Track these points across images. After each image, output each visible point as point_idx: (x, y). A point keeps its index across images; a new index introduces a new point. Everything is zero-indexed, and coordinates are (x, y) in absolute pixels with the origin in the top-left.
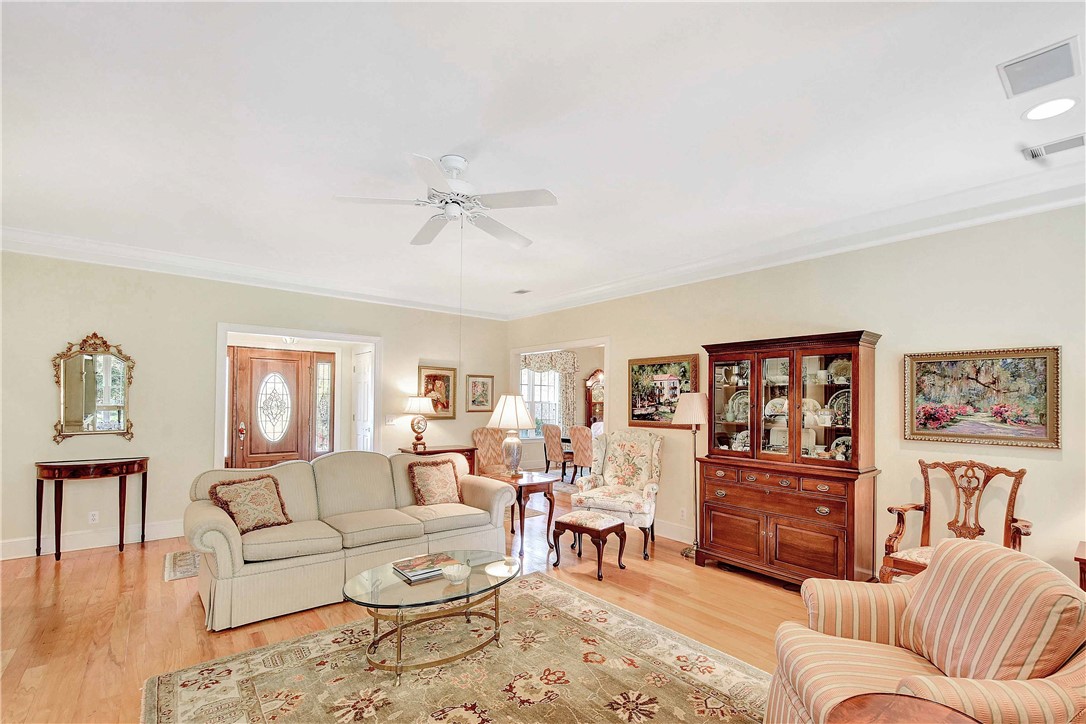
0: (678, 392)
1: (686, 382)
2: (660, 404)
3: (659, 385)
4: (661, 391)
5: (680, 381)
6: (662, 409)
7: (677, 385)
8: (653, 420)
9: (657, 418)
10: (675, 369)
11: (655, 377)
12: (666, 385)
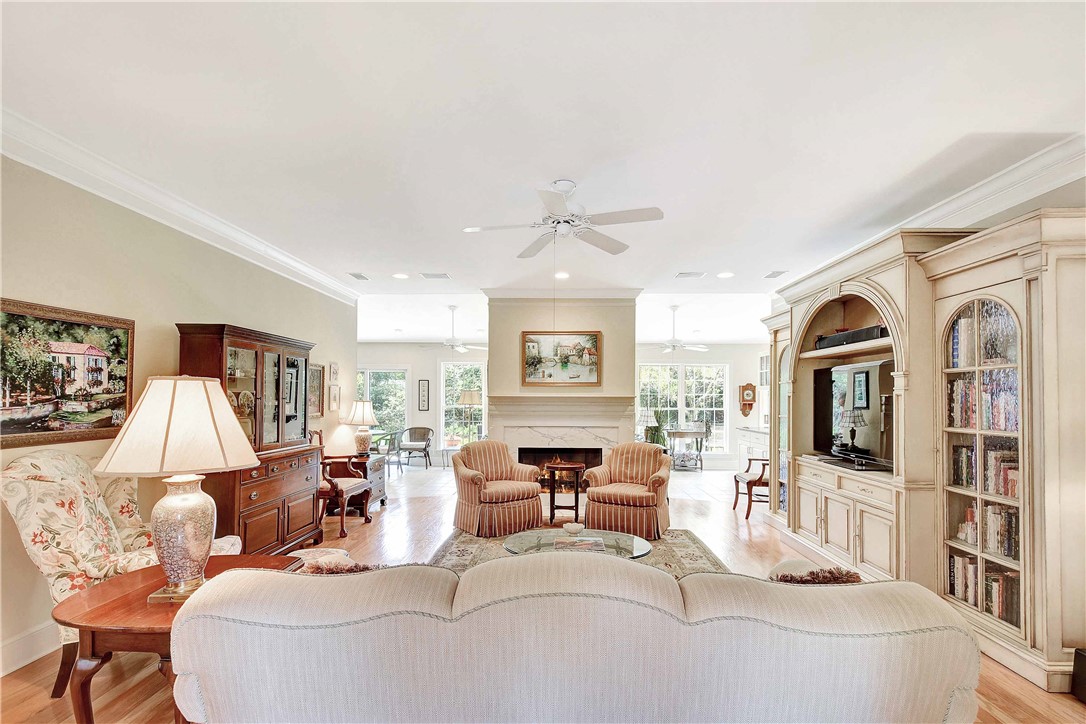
0: (104, 377)
1: (120, 362)
2: (65, 397)
3: (64, 362)
4: (67, 373)
5: (108, 359)
6: (68, 407)
7: (103, 364)
8: (48, 429)
9: (56, 424)
10: (98, 337)
11: (55, 345)
12: (81, 365)
